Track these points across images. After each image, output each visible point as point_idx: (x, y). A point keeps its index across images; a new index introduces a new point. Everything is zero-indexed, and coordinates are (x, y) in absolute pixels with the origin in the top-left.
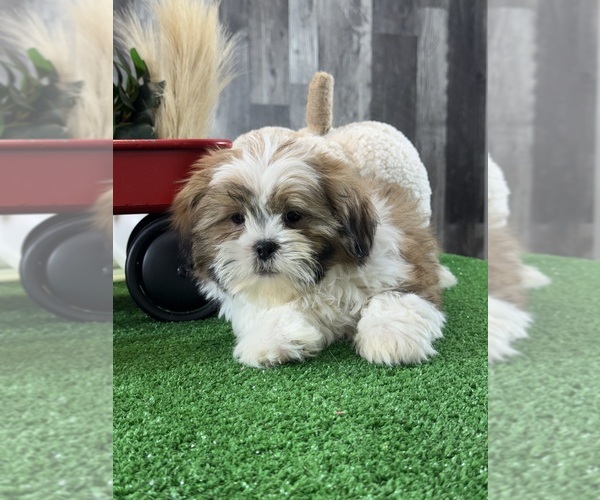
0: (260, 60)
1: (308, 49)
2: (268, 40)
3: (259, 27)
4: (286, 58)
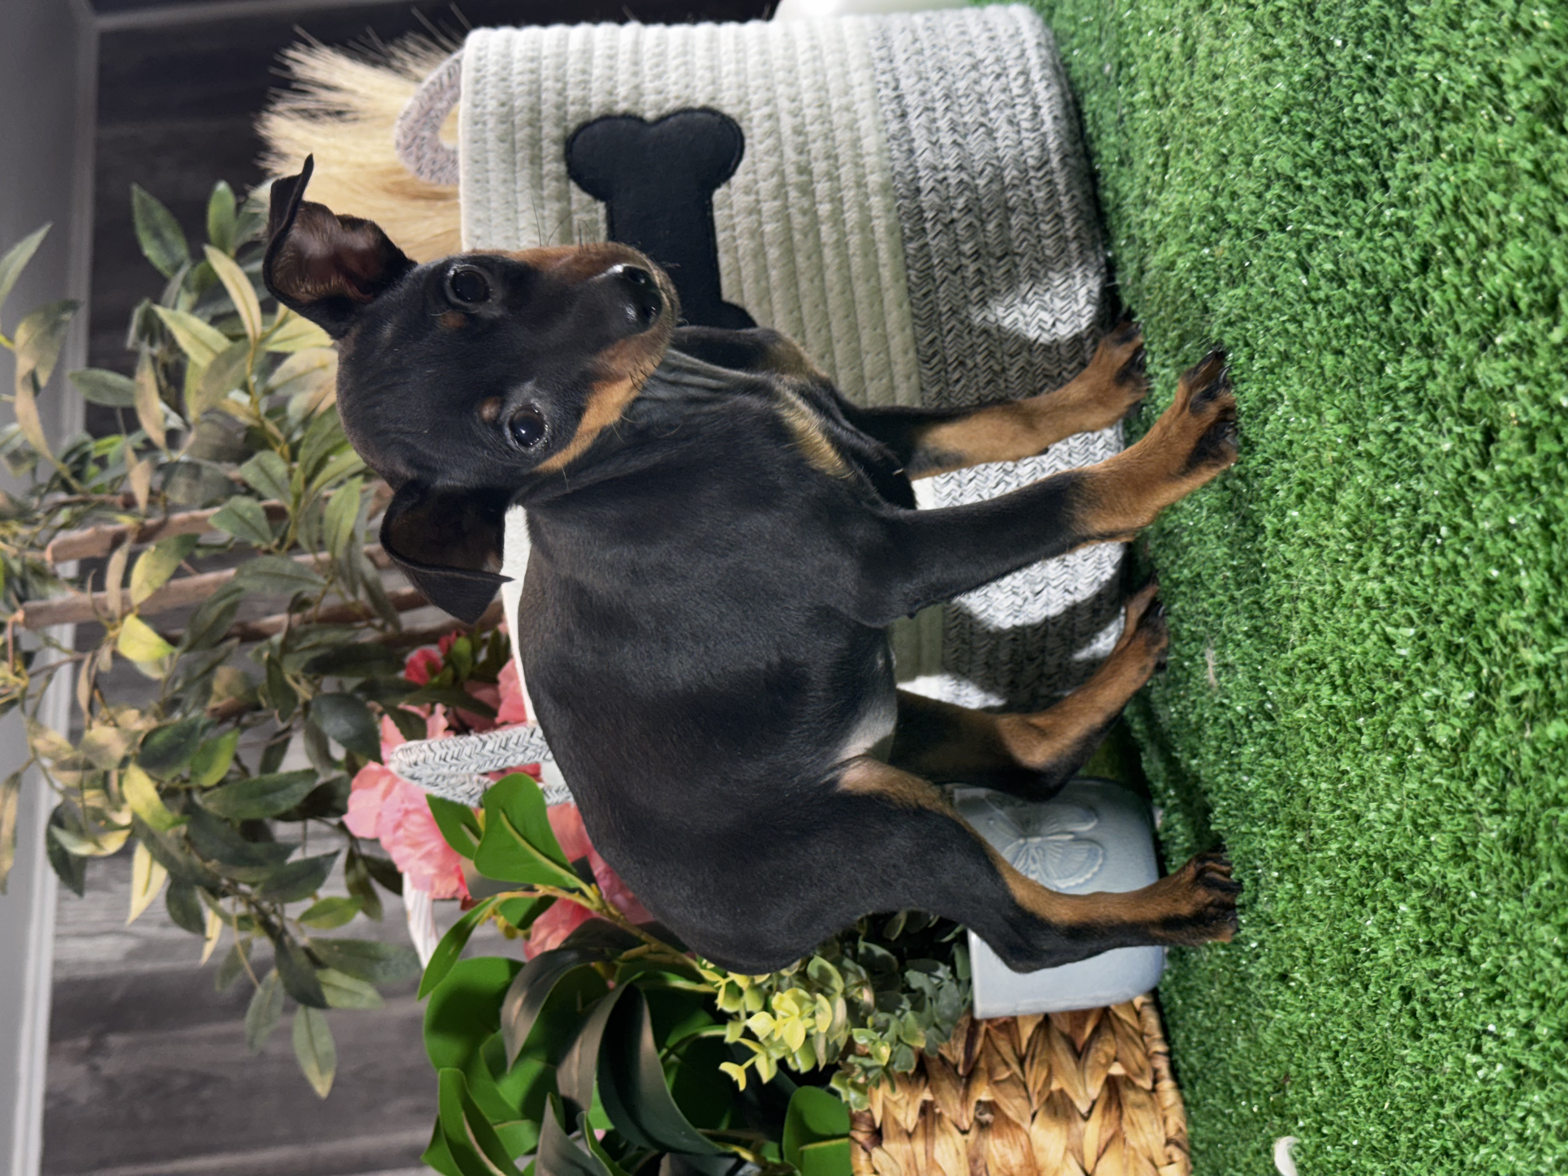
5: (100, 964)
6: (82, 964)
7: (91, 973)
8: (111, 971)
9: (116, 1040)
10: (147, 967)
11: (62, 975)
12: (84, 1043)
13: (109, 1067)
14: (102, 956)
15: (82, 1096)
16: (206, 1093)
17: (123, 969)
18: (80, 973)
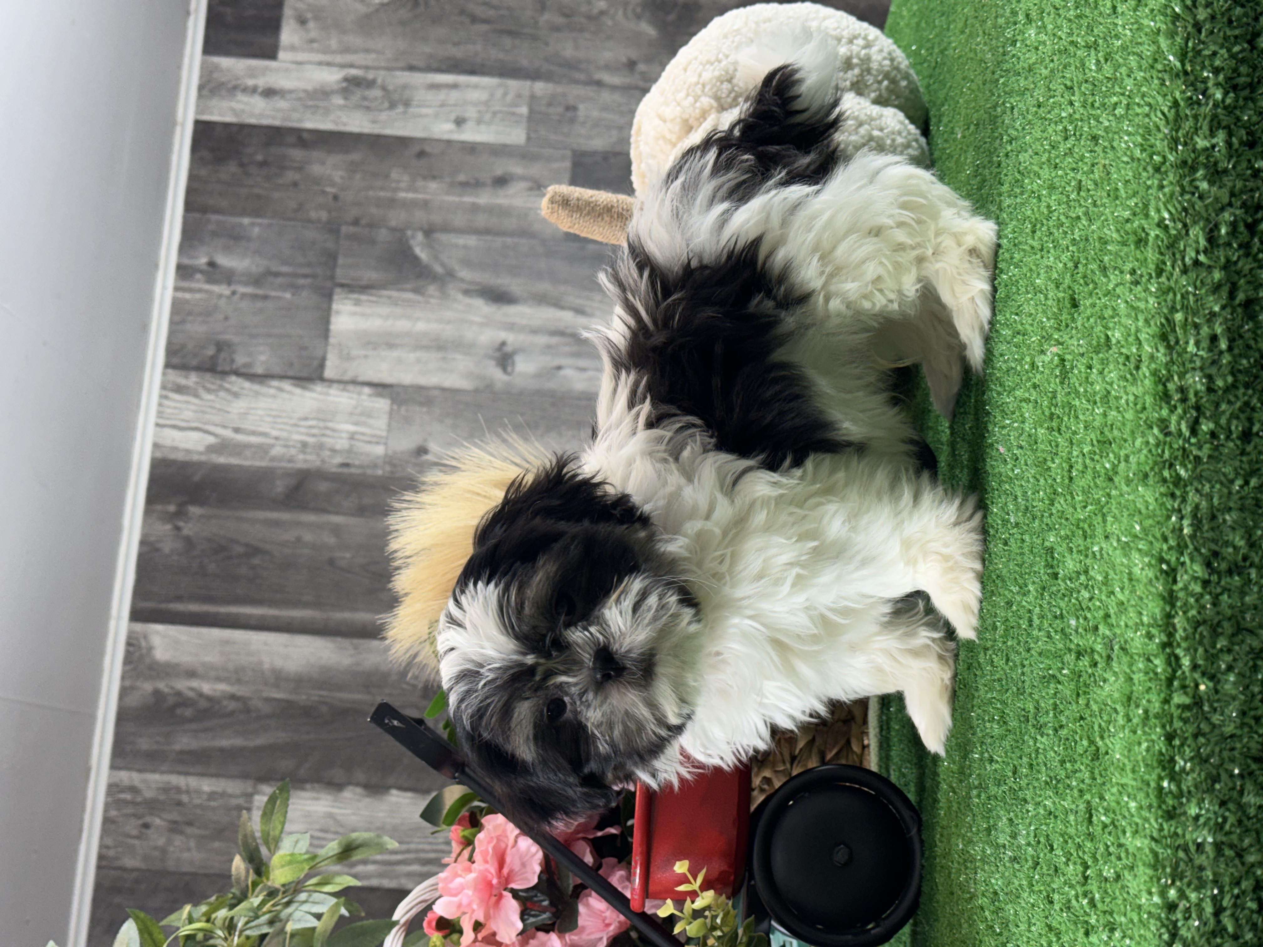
0: (475, 208)
1: (454, 95)
2: (433, 185)
3: (406, 205)
4: (472, 148)
5: (188, 451)
6: (175, 449)
7: (180, 457)
8: (196, 458)
9: (194, 510)
10: (222, 460)
11: (159, 455)
12: (172, 508)
13: (188, 529)
14: (189, 446)
15: (167, 547)
16: (256, 561)
17: (203, 458)
18: (172, 456)
